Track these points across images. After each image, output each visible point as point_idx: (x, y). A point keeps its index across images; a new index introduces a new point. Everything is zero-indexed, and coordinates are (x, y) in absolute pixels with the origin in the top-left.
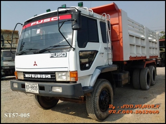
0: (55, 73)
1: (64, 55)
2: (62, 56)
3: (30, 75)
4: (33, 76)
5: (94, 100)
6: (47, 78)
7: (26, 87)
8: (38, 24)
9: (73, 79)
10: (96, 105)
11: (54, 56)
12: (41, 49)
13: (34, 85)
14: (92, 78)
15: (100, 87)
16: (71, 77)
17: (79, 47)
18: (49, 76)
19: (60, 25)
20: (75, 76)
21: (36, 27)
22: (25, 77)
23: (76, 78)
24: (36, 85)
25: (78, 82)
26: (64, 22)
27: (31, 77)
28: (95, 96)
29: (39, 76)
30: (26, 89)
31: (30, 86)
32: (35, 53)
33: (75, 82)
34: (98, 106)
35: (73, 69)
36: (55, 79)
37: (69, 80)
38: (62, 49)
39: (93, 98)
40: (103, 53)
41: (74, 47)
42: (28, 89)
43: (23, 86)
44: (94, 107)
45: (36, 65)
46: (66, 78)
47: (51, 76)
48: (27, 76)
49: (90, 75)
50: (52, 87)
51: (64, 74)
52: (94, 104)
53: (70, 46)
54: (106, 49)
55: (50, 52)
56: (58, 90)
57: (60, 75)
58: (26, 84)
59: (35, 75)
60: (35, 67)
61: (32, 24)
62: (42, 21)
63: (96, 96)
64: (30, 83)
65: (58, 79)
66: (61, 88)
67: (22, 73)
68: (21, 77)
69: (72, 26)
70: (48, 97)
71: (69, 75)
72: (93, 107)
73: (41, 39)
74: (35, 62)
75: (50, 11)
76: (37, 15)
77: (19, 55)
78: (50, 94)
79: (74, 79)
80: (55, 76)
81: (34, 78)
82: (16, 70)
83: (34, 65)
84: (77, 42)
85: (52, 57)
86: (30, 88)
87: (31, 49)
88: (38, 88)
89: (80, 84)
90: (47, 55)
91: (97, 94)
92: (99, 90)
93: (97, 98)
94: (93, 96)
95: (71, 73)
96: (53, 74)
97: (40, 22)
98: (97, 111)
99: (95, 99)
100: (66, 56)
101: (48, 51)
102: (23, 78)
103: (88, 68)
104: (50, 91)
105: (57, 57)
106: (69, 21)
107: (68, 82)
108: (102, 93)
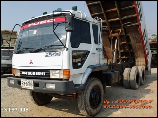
0: (49, 71)
1: (57, 54)
2: (56, 55)
3: (26, 72)
4: (29, 73)
5: (85, 97)
6: (42, 76)
7: (22, 83)
8: (35, 26)
9: (65, 77)
10: (87, 101)
11: (49, 55)
12: (37, 49)
13: (29, 82)
14: (83, 76)
15: (91, 84)
16: (64, 74)
17: (72, 48)
18: (43, 74)
19: (55, 27)
20: (68, 74)
21: (33, 28)
22: (21, 74)
23: (69, 75)
24: (32, 81)
25: (70, 80)
26: (59, 24)
27: (26, 74)
28: (86, 93)
29: (34, 73)
30: (22, 86)
31: (25, 83)
32: (31, 52)
33: (68, 80)
34: (88, 102)
35: (66, 67)
36: (49, 76)
37: (62, 77)
38: (56, 49)
39: (84, 94)
40: (95, 54)
41: (67, 47)
42: (24, 86)
43: (19, 83)
44: (85, 102)
45: (32, 63)
46: (60, 76)
47: (46, 74)
48: (23, 73)
49: (82, 74)
50: (46, 84)
51: (57, 72)
52: (85, 100)
53: (63, 47)
54: (98, 50)
55: (45, 51)
56: (51, 86)
57: (54, 72)
58: (22, 80)
59: (31, 72)
60: (31, 65)
61: (30, 25)
62: (38, 23)
63: (88, 93)
64: (26, 80)
65: (52, 77)
66: (54, 85)
67: (19, 71)
68: (18, 74)
69: (66, 28)
70: (42, 93)
71: (62, 73)
72: (83, 102)
73: (37, 39)
74: (31, 61)
75: (47, 14)
76: (34, 17)
77: (17, 53)
78: (44, 90)
79: (67, 76)
80: (49, 74)
81: (30, 75)
82: (13, 67)
83: (30, 63)
84: (70, 43)
85: (46, 56)
86: (25, 85)
87: (28, 49)
88: (33, 84)
89: (72, 82)
90: (42, 54)
91: (88, 91)
92: (91, 88)
93: (88, 95)
94: (85, 93)
95: (64, 71)
96: (47, 71)
97: (37, 23)
98: (88, 107)
99: (86, 95)
100: (60, 56)
101: (43, 51)
102: (19, 75)
103: (80, 67)
104: (44, 87)
105: (51, 56)
106: (63, 23)
107: (61, 80)
108: (93, 91)
